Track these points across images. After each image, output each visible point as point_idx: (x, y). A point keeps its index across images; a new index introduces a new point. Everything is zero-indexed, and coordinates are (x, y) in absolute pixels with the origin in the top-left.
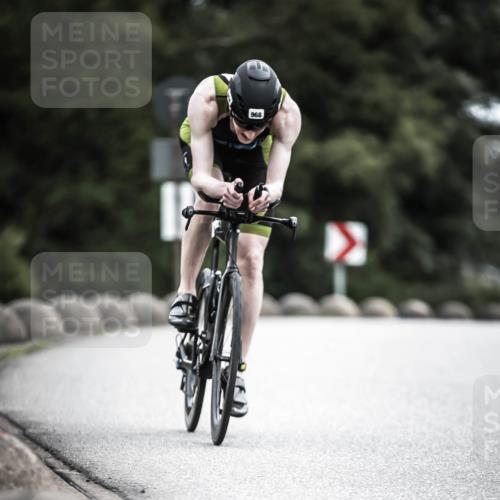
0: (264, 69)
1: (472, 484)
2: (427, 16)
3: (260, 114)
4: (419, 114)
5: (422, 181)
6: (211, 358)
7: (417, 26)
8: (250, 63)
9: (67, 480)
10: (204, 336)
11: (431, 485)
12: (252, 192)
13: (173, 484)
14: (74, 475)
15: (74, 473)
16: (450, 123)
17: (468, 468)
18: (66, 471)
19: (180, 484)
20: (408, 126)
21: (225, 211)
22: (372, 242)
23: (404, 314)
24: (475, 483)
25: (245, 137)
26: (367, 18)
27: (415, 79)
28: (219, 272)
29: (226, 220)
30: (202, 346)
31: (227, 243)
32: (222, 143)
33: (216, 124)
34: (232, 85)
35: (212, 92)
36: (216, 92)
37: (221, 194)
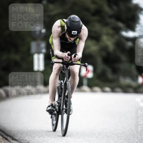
0: (77, 18)
1: (123, 140)
2: (110, 6)
3: (76, 33)
4: (108, 34)
5: (108, 54)
6: (61, 109)
7: (107, 9)
8: (72, 16)
9: (7, 139)
10: (58, 101)
11: (111, 140)
12: (73, 56)
13: (37, 140)
14: (9, 138)
16: (116, 37)
17: (122, 136)
18: (6, 137)
20: (105, 38)
21: (64, 62)
22: (95, 71)
23: (104, 91)
25: (70, 40)
26: (93, 7)
27: (106, 24)
28: (62, 81)
29: (65, 65)
30: (57, 105)
31: (65, 72)
32: (63, 41)
33: (61, 35)
34: (66, 23)
35: (59, 25)
36: (61, 24)
37: (63, 57)
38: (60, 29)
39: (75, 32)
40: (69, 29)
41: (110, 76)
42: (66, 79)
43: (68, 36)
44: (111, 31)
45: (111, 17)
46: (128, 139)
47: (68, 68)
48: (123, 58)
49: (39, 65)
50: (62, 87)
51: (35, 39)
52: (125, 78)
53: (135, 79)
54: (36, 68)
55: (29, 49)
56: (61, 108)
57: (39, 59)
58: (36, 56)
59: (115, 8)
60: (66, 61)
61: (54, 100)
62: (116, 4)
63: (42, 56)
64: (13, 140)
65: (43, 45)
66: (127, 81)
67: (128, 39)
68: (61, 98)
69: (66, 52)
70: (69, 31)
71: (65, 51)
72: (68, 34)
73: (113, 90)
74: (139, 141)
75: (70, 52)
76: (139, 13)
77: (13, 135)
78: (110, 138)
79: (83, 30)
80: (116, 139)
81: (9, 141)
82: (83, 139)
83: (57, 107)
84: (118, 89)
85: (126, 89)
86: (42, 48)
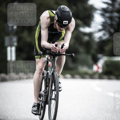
0: (67, 8)
31: (52, 62)
36: (50, 15)
38: (49, 20)
39: (66, 22)
40: (60, 19)
41: (70, 65)
51: (8, 34)
52: (83, 67)
53: (91, 67)
54: (9, 58)
55: (3, 42)
58: (9, 49)
59: (74, 8)
62: (75, 5)
63: (14, 49)
65: (15, 39)
66: (84, 69)
67: (85, 34)
70: (60, 21)
73: (73, 77)
76: (93, 12)
84: (77, 76)
85: (83, 76)
86: (14, 42)
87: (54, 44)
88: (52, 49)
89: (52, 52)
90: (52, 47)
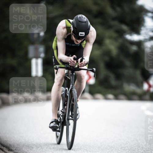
0: (84, 18)
2: (113, 8)
4: (110, 38)
5: (112, 58)
8: (79, 16)
9: (3, 150)
10: (62, 111)
11: (114, 151)
12: (79, 60)
14: (4, 149)
15: (5, 148)
16: (120, 41)
17: (126, 146)
18: (2, 147)
19: (37, 151)
20: (107, 42)
23: (106, 99)
24: (128, 150)
25: (77, 42)
28: (67, 88)
29: (70, 70)
30: (62, 114)
31: (70, 78)
32: (68, 44)
33: (66, 37)
34: (72, 24)
35: (65, 25)
36: (66, 25)
37: (68, 61)
38: (65, 31)
39: (82, 34)
40: (75, 30)
41: (113, 82)
42: (71, 86)
43: (75, 38)
44: (114, 35)
45: (114, 19)
46: (133, 150)
47: (74, 74)
48: (128, 63)
49: (37, 71)
50: (68, 95)
51: (33, 43)
52: (129, 85)
53: (140, 85)
54: (34, 73)
55: (26, 53)
56: (66, 118)
57: (37, 64)
58: (34, 61)
59: (118, 9)
60: (72, 66)
61: (59, 110)
62: (120, 5)
63: (40, 61)
64: (9, 150)
65: (42, 49)
66: (132, 88)
67: (132, 43)
68: (67, 108)
69: (72, 56)
71: (70, 55)
72: (74, 36)
73: (117, 98)
74: (144, 152)
75: (76, 56)
76: (144, 15)
77: (9, 145)
78: (113, 148)
79: (91, 31)
80: (120, 149)
81: (4, 152)
82: (85, 149)
83: (62, 117)
84: (122, 97)
85: (130, 97)
86: (41, 53)
87: (73, 57)
88: (69, 62)
89: (71, 66)
90: (70, 60)
